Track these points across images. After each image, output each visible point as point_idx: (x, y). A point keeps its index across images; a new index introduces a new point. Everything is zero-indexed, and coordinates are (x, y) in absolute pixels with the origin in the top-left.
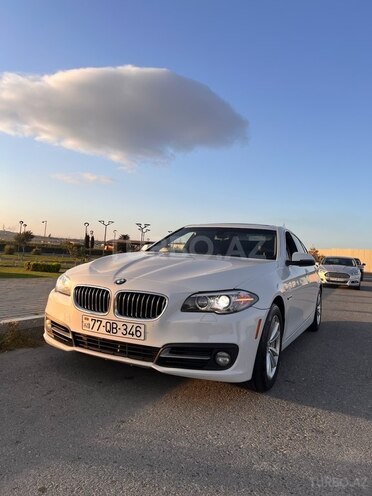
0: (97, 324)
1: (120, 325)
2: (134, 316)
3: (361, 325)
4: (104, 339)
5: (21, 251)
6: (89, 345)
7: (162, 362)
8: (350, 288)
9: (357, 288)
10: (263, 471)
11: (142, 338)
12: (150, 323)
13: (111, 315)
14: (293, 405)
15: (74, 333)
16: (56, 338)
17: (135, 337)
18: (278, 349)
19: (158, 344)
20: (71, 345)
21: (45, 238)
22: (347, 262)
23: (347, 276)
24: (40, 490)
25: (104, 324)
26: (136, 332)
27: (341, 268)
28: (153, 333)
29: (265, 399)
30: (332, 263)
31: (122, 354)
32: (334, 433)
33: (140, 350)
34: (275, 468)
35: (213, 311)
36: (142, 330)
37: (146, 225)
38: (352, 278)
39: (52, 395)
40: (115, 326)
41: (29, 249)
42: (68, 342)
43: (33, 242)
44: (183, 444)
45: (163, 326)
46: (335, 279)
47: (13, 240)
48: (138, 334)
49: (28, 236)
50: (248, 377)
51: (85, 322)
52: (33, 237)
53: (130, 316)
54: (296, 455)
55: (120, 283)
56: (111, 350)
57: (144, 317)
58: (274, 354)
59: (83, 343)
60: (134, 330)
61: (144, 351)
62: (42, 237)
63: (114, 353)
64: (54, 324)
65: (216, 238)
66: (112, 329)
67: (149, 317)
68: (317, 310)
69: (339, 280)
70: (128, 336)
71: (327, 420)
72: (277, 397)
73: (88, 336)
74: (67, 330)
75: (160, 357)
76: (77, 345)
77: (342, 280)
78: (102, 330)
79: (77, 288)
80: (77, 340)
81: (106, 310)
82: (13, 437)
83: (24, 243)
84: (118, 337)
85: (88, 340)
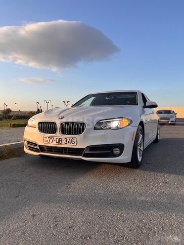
0: (51, 140)
1: (63, 139)
2: (70, 134)
3: (178, 139)
4: (55, 147)
5: (6, 119)
6: (48, 151)
7: (86, 155)
8: (171, 124)
9: (174, 124)
10: (143, 201)
11: (75, 144)
12: (79, 137)
13: (58, 134)
14: (152, 173)
15: (40, 146)
16: (30, 149)
17: (71, 144)
18: (142, 147)
19: (84, 147)
20: (39, 152)
21: (17, 112)
22: (169, 112)
23: (169, 119)
24: (32, 216)
25: (55, 139)
26: (72, 142)
27: (166, 115)
28: (81, 142)
29: (137, 171)
30: (161, 113)
31: (65, 153)
32: (174, 183)
33: (75, 150)
34: (148, 199)
35: (110, 128)
36: (75, 141)
37: (68, 101)
38: (171, 119)
39: (31, 176)
40: (61, 140)
41: (10, 117)
42: (37, 150)
43: (11, 114)
44: (101, 192)
45: (85, 137)
46: (163, 121)
47: (1, 113)
48: (73, 142)
49: (9, 111)
50: (129, 160)
51: (45, 139)
52: (11, 111)
53: (68, 134)
54: (157, 193)
55: (62, 118)
56: (59, 152)
57: (75, 134)
58: (140, 150)
59: (45, 150)
60: (71, 141)
61: (77, 151)
62: (15, 112)
63: (61, 153)
64: (29, 142)
65: (106, 98)
66: (60, 141)
67: (78, 134)
68: (157, 132)
69: (165, 121)
70: (68, 144)
71: (169, 178)
72: (144, 170)
73: (47, 146)
74: (36, 145)
75: (85, 153)
76: (41, 152)
77: (167, 121)
78: (54, 142)
79: (39, 123)
80: (42, 148)
81: (55, 133)
82: (15, 194)
83: (7, 115)
84: (63, 145)
85: (47, 148)
